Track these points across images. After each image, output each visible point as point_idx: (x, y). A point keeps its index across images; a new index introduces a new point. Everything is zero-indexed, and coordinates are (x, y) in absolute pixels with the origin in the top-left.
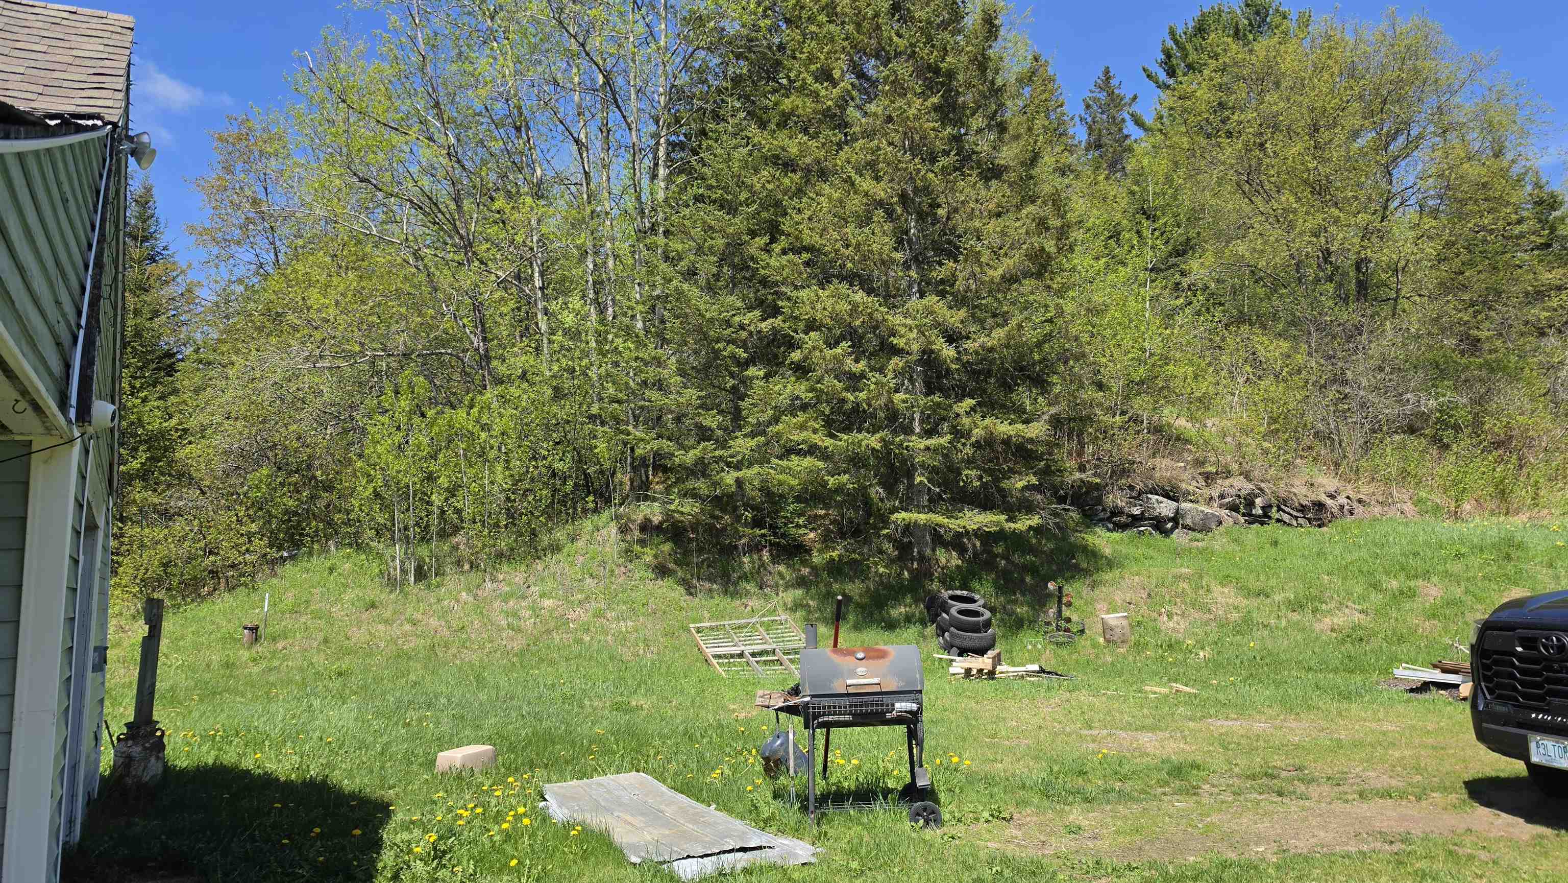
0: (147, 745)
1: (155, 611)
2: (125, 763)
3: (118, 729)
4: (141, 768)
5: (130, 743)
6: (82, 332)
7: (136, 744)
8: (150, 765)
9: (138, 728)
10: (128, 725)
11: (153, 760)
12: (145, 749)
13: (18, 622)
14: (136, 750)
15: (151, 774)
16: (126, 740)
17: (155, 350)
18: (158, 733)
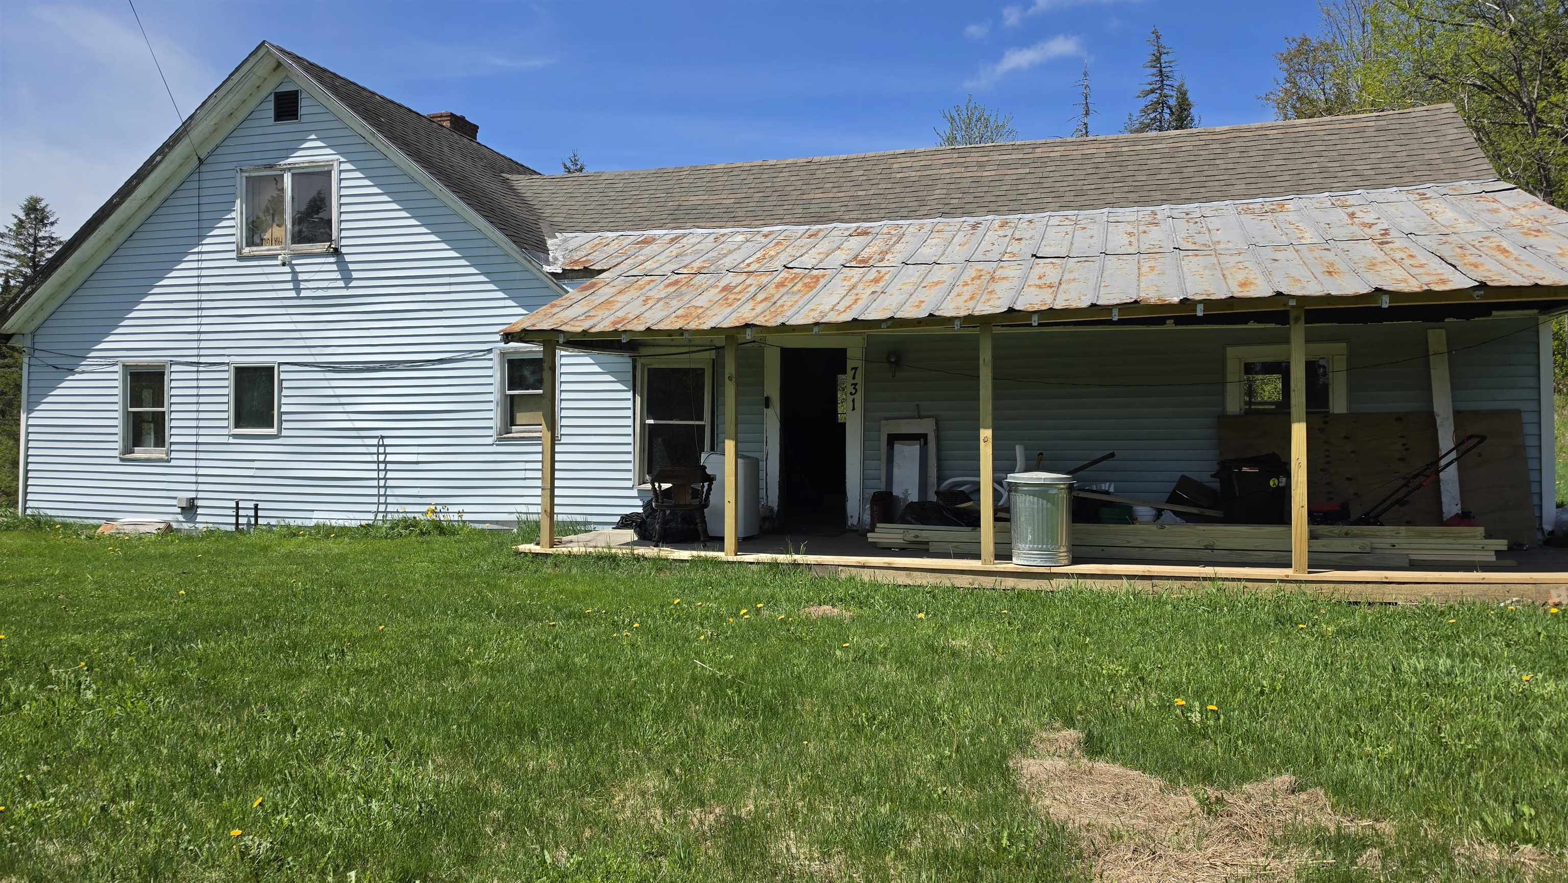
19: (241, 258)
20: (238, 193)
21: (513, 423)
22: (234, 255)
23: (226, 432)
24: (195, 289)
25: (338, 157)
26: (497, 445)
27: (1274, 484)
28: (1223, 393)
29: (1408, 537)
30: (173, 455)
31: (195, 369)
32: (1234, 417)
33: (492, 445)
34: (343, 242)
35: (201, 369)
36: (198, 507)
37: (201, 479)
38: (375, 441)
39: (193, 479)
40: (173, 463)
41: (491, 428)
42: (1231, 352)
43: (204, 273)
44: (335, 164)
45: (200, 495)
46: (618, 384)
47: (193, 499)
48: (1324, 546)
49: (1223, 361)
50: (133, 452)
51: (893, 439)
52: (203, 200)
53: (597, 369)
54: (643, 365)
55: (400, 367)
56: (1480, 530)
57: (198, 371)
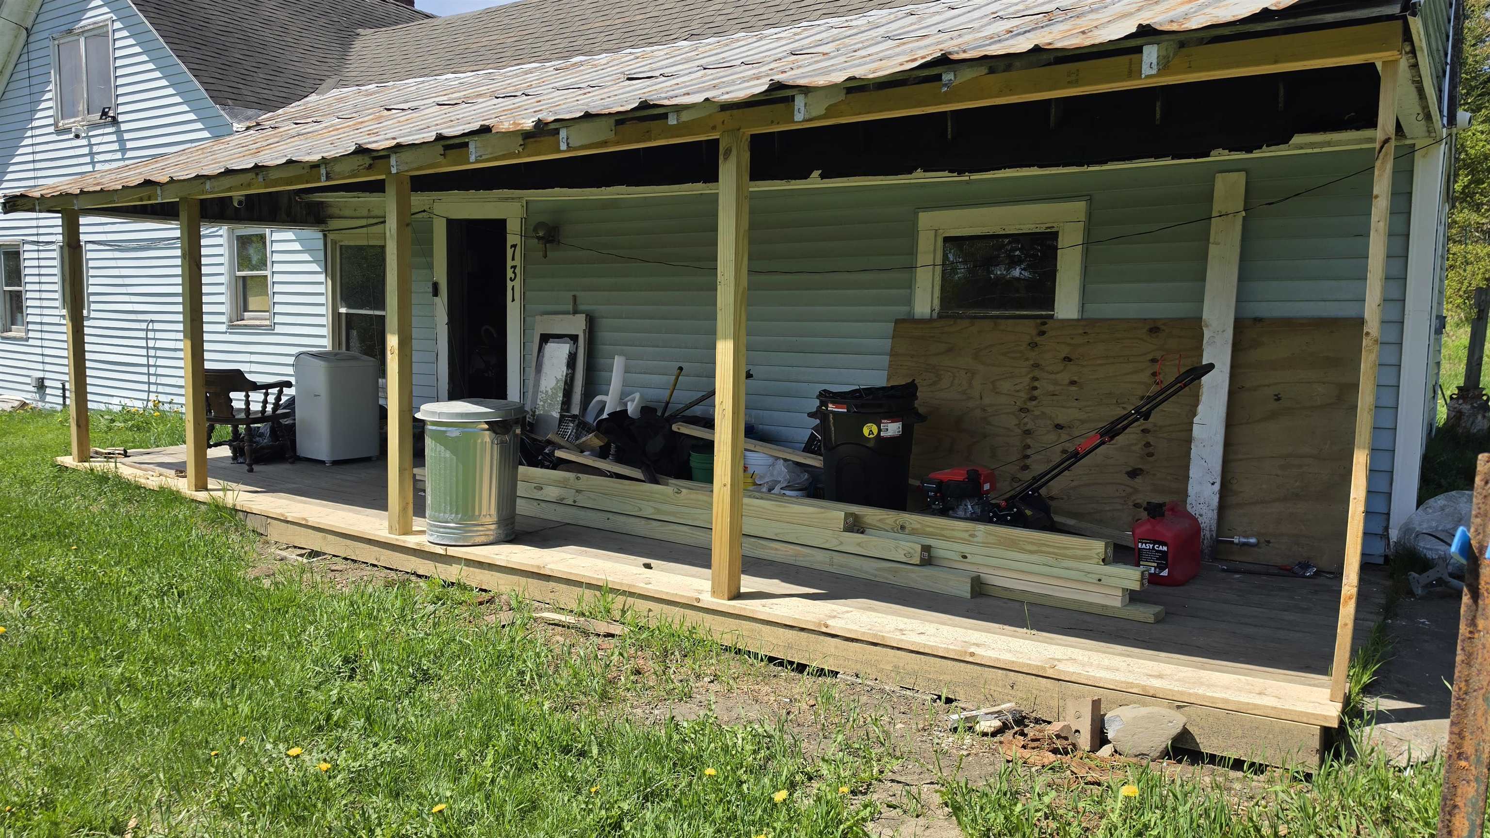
0: (1475, 405)
1: (1483, 297)
2: (1456, 416)
3: (1451, 390)
4: (1470, 422)
5: (1461, 401)
6: (1448, 67)
7: (1465, 402)
8: (1477, 421)
9: (1468, 390)
10: (1459, 388)
11: (1480, 417)
12: (1473, 407)
13: (1407, 257)
14: (1466, 408)
15: (1478, 428)
16: (1458, 399)
17: (1479, 76)
18: (1485, 398)
19: (59, 132)
20: (52, 65)
21: (246, 310)
22: (51, 129)
23: (56, 312)
24: (31, 166)
25: (112, 15)
26: (230, 333)
27: (871, 432)
28: (910, 285)
29: (986, 544)
30: (31, 334)
31: (36, 248)
32: (922, 321)
33: (225, 333)
34: (121, 109)
35: (41, 248)
36: (46, 387)
37: (47, 360)
38: (144, 326)
39: (40, 359)
40: (31, 342)
41: (223, 314)
42: (926, 219)
43: (38, 148)
44: (109, 23)
45: (48, 375)
46: (315, 265)
47: (43, 379)
48: (859, 544)
49: (912, 234)
50: (11, 331)
51: (545, 338)
52: (33, 72)
53: (297, 246)
54: (334, 243)
55: (161, 246)
56: (1098, 547)
57: (38, 251)
